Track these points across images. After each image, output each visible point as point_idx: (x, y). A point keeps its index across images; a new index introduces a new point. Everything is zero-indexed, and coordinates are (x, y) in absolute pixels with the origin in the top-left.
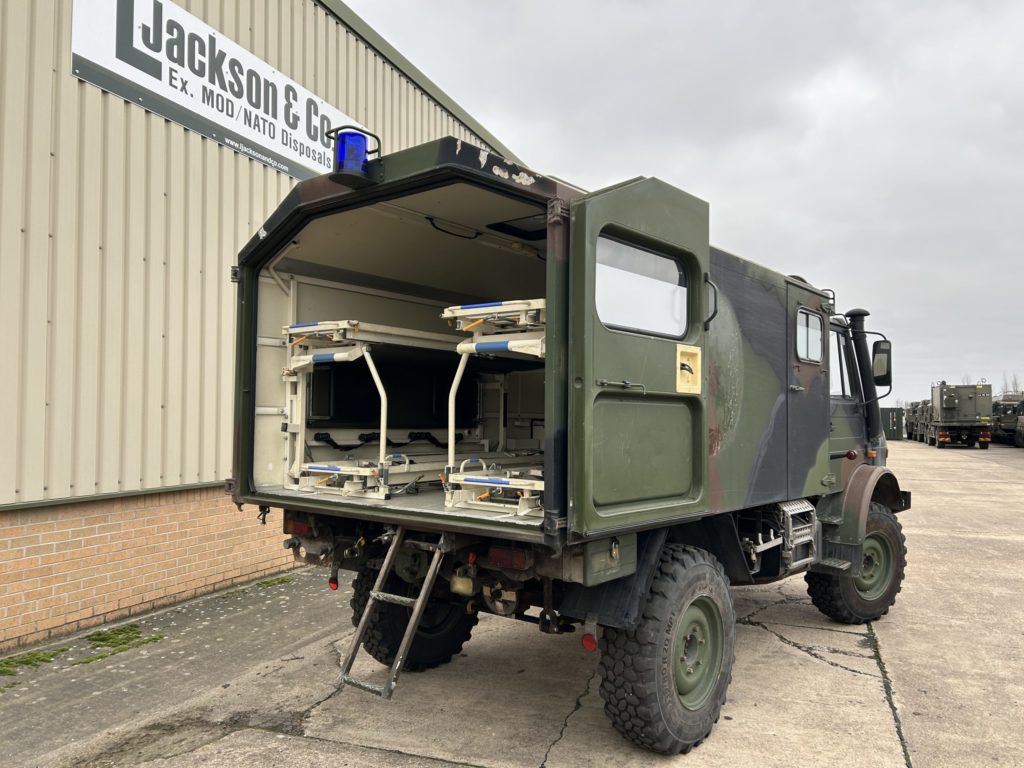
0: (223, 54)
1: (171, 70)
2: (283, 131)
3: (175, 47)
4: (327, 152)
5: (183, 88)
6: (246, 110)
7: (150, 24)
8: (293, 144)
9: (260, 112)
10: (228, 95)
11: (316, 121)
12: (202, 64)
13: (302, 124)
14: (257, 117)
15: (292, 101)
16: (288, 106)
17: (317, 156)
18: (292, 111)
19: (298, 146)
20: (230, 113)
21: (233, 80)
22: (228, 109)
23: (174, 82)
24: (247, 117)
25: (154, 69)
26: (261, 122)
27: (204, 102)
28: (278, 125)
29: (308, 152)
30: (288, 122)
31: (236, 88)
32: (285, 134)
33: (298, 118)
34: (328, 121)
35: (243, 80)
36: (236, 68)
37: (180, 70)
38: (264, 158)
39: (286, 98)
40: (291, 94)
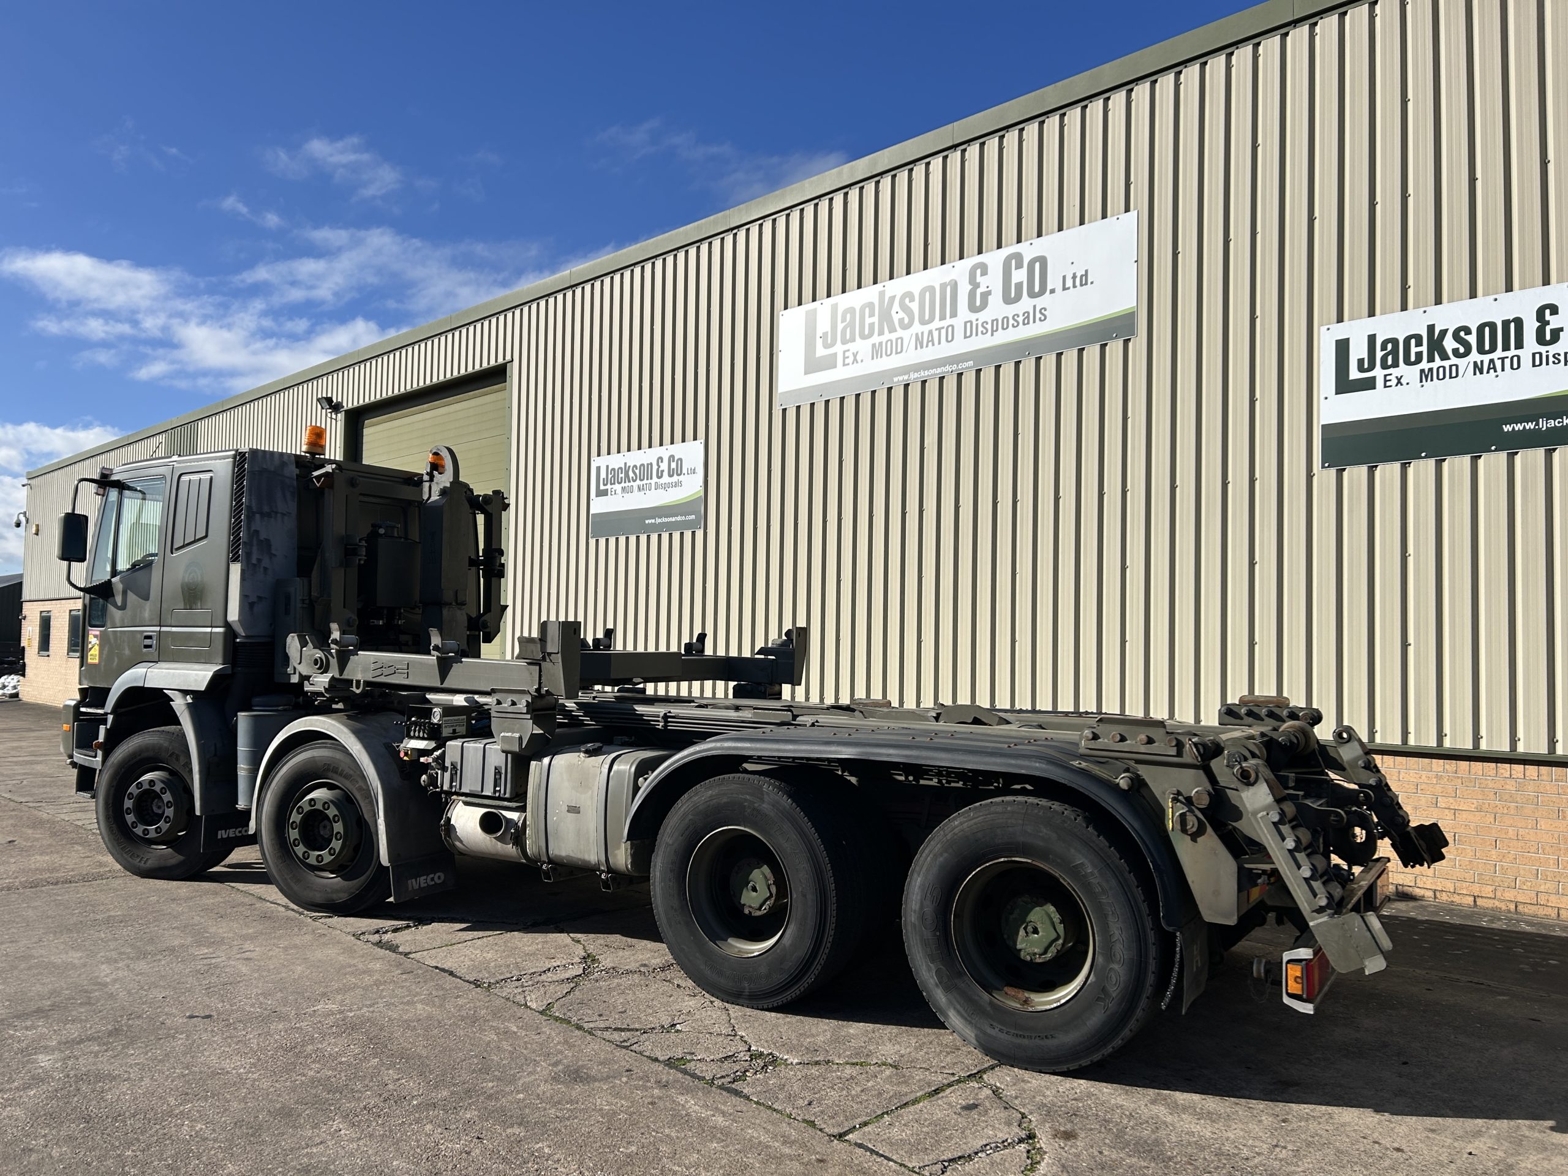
0: (892, 298)
1: (844, 352)
2: (966, 323)
3: (848, 331)
4: (1040, 302)
5: (855, 360)
6: (917, 335)
7: (828, 328)
8: (980, 329)
9: (937, 323)
10: (900, 333)
11: (1019, 276)
12: (872, 325)
13: (996, 299)
14: (930, 332)
15: (979, 279)
16: (975, 285)
17: (1020, 319)
18: (979, 291)
19: (989, 327)
20: (899, 350)
21: (902, 315)
22: (897, 348)
23: (847, 361)
24: (919, 343)
25: (830, 363)
26: (936, 334)
27: (873, 359)
28: (958, 322)
29: (1005, 323)
30: (973, 308)
31: (906, 321)
32: (969, 325)
33: (989, 293)
34: (1043, 261)
35: (915, 306)
36: (907, 300)
37: (852, 347)
38: (939, 370)
39: (970, 283)
40: (979, 272)
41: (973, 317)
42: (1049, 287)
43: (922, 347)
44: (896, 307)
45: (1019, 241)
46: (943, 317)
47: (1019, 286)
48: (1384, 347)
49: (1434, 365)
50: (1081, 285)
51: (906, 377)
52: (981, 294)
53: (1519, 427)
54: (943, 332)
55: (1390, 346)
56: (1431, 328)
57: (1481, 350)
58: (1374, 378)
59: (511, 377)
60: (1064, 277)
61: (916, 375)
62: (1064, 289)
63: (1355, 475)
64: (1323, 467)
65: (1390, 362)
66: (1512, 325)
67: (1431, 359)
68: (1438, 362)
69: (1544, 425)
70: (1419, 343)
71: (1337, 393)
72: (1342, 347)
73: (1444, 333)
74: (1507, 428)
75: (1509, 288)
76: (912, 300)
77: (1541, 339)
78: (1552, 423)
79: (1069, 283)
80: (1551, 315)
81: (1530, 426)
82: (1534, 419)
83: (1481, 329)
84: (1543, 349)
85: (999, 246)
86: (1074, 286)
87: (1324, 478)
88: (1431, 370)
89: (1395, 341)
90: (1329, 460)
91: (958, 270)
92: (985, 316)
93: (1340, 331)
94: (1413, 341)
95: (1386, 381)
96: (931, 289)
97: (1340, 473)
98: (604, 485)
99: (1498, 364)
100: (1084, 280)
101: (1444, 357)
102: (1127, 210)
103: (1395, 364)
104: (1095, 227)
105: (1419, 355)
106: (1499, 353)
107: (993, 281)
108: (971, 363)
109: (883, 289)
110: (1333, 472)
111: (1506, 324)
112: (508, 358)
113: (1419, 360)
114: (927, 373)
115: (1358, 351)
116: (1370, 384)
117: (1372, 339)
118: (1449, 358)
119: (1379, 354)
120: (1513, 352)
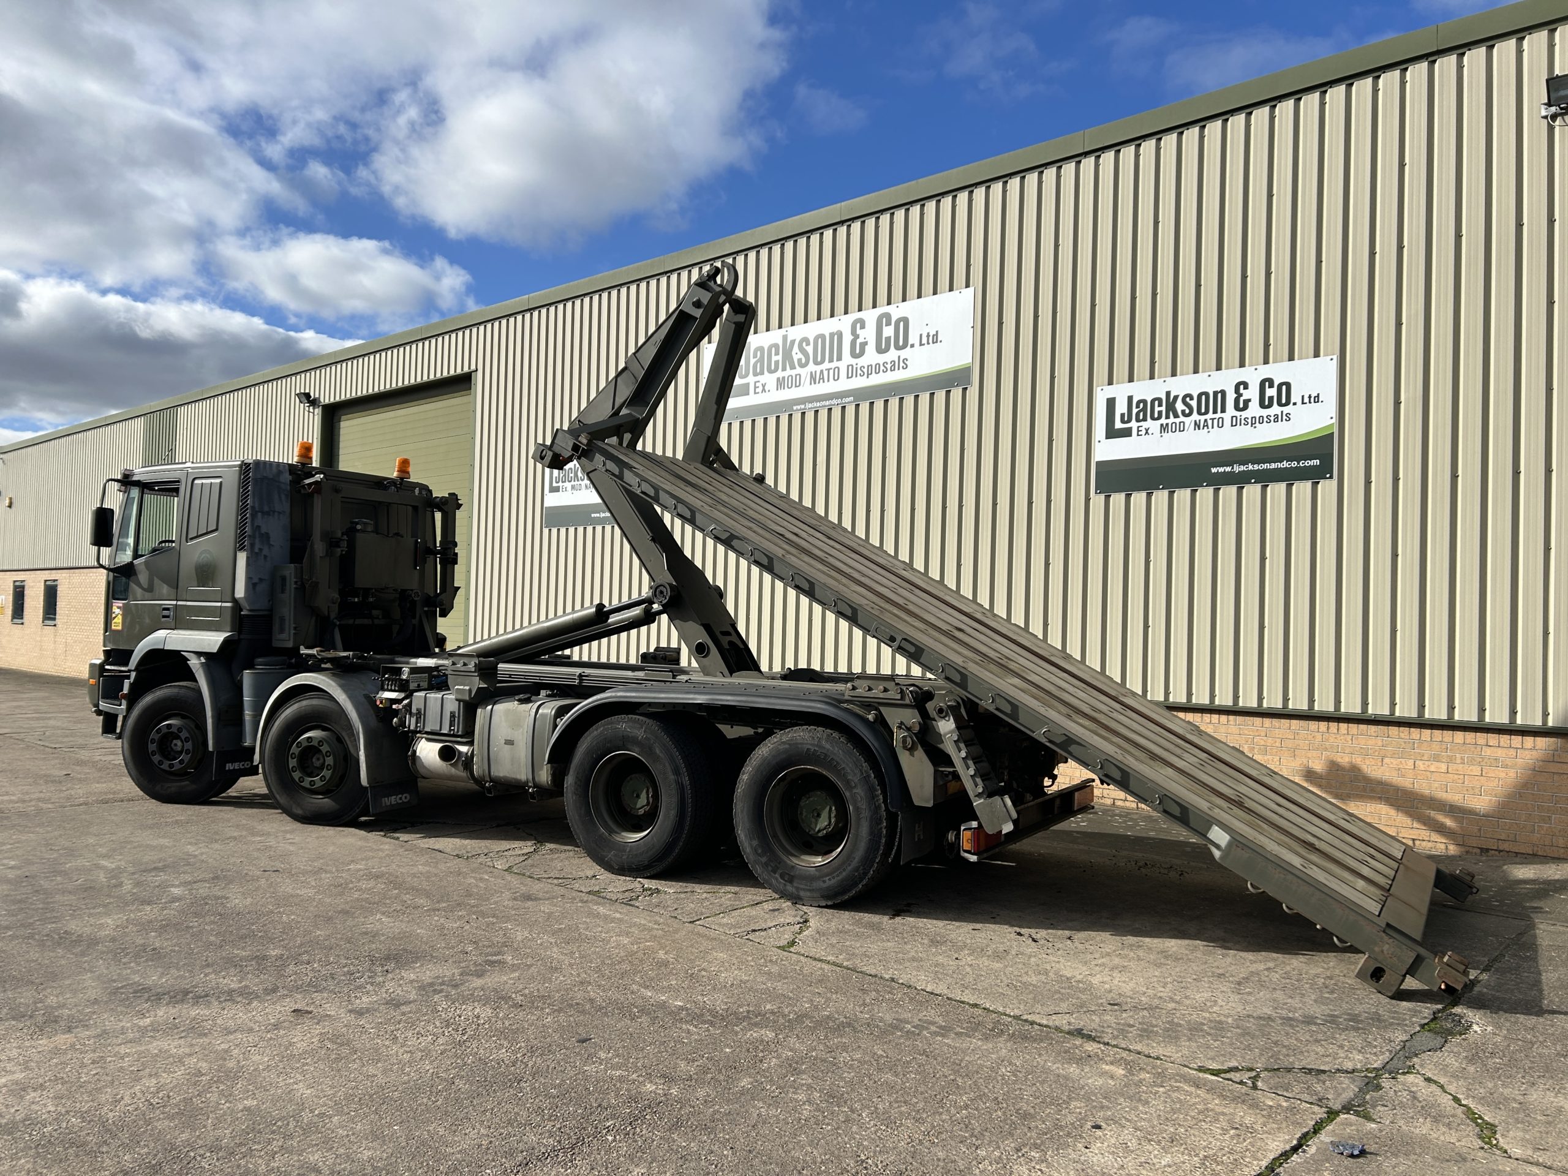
0: (793, 342)
1: (755, 382)
2: (848, 366)
3: (758, 364)
4: (904, 354)
5: (764, 390)
6: (811, 372)
8: (859, 372)
9: (826, 365)
10: (798, 370)
11: (888, 331)
12: (777, 362)
13: (871, 348)
14: (822, 372)
15: (859, 331)
16: (856, 337)
17: (889, 366)
18: (858, 341)
19: (865, 370)
20: (798, 384)
21: (800, 356)
22: (796, 382)
23: (757, 390)
24: (813, 379)
25: (744, 390)
26: (825, 373)
27: (777, 390)
28: (843, 365)
29: (877, 369)
30: (854, 355)
31: (803, 361)
32: (850, 368)
33: (866, 343)
34: (905, 320)
35: (810, 349)
36: (804, 344)
37: (762, 379)
38: (827, 403)
39: (852, 334)
40: (858, 325)
41: (853, 361)
42: (910, 342)
43: (815, 383)
44: (796, 349)
45: (889, 303)
46: (831, 361)
47: (888, 339)
48: (1137, 407)
49: (1170, 421)
50: (933, 343)
51: (803, 407)
52: (861, 344)
53: (1221, 470)
54: (831, 372)
55: (1141, 405)
56: (1168, 394)
57: (1199, 413)
58: (1130, 429)
59: (475, 384)
60: (921, 335)
61: (810, 405)
62: (921, 344)
63: (1117, 499)
64: (1096, 493)
65: (1141, 418)
66: (1220, 395)
67: (1167, 417)
68: (1172, 419)
69: (1238, 469)
70: (1160, 405)
71: (1107, 438)
72: (1111, 403)
73: (1176, 397)
74: (1214, 470)
75: (1219, 368)
76: (808, 344)
77: (1237, 408)
78: (1243, 468)
79: (924, 341)
80: (1244, 389)
81: (1228, 469)
82: (1231, 464)
83: (1200, 396)
84: (1238, 414)
85: (874, 306)
86: (928, 343)
87: (1097, 500)
88: (1167, 424)
89: (1144, 402)
90: (1100, 489)
91: (843, 323)
92: (863, 361)
93: (1110, 392)
94: (1157, 403)
95: (1138, 431)
96: (823, 336)
97: (1108, 497)
98: (557, 482)
99: (1210, 422)
100: (935, 339)
101: (1176, 416)
102: (967, 286)
103: (1145, 419)
104: (944, 297)
105: (1160, 413)
106: (1210, 415)
107: (868, 334)
108: (852, 398)
109: (785, 333)
110: (1102, 497)
111: (1215, 393)
112: (473, 367)
113: (1159, 417)
114: (818, 404)
115: (1121, 408)
116: (1127, 433)
117: (1130, 399)
118: (1178, 417)
119: (1135, 411)
120: (1219, 415)
